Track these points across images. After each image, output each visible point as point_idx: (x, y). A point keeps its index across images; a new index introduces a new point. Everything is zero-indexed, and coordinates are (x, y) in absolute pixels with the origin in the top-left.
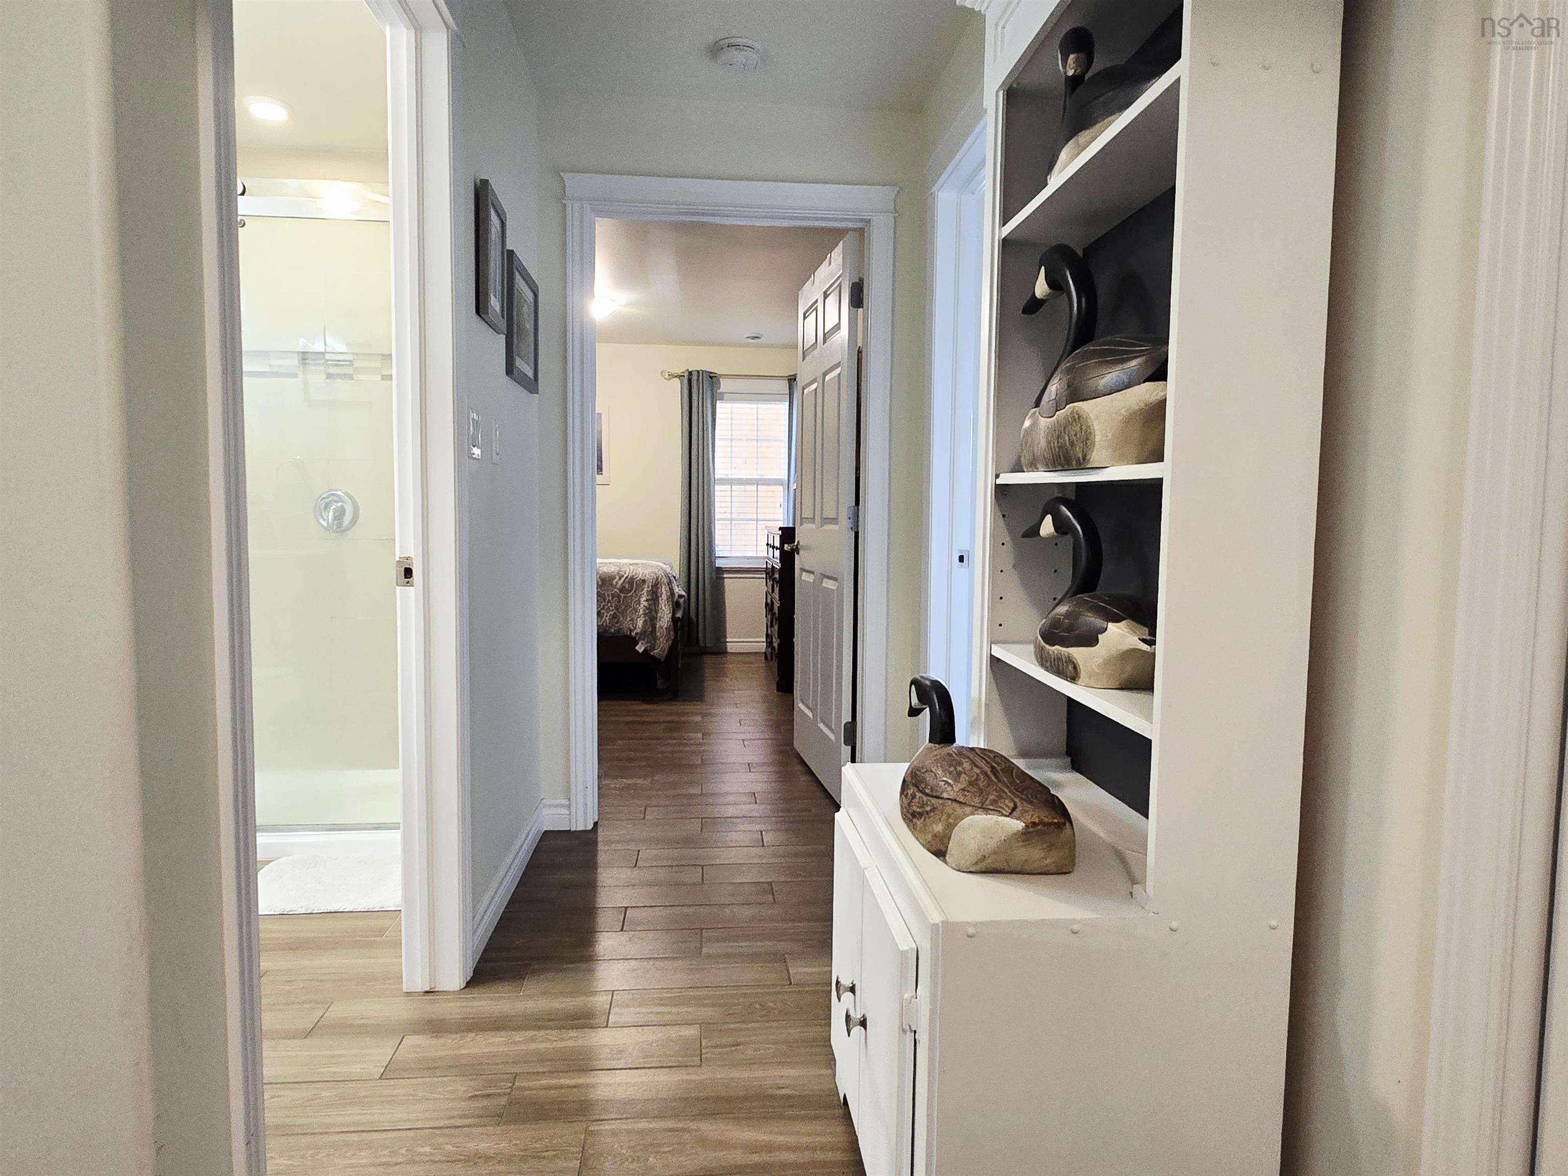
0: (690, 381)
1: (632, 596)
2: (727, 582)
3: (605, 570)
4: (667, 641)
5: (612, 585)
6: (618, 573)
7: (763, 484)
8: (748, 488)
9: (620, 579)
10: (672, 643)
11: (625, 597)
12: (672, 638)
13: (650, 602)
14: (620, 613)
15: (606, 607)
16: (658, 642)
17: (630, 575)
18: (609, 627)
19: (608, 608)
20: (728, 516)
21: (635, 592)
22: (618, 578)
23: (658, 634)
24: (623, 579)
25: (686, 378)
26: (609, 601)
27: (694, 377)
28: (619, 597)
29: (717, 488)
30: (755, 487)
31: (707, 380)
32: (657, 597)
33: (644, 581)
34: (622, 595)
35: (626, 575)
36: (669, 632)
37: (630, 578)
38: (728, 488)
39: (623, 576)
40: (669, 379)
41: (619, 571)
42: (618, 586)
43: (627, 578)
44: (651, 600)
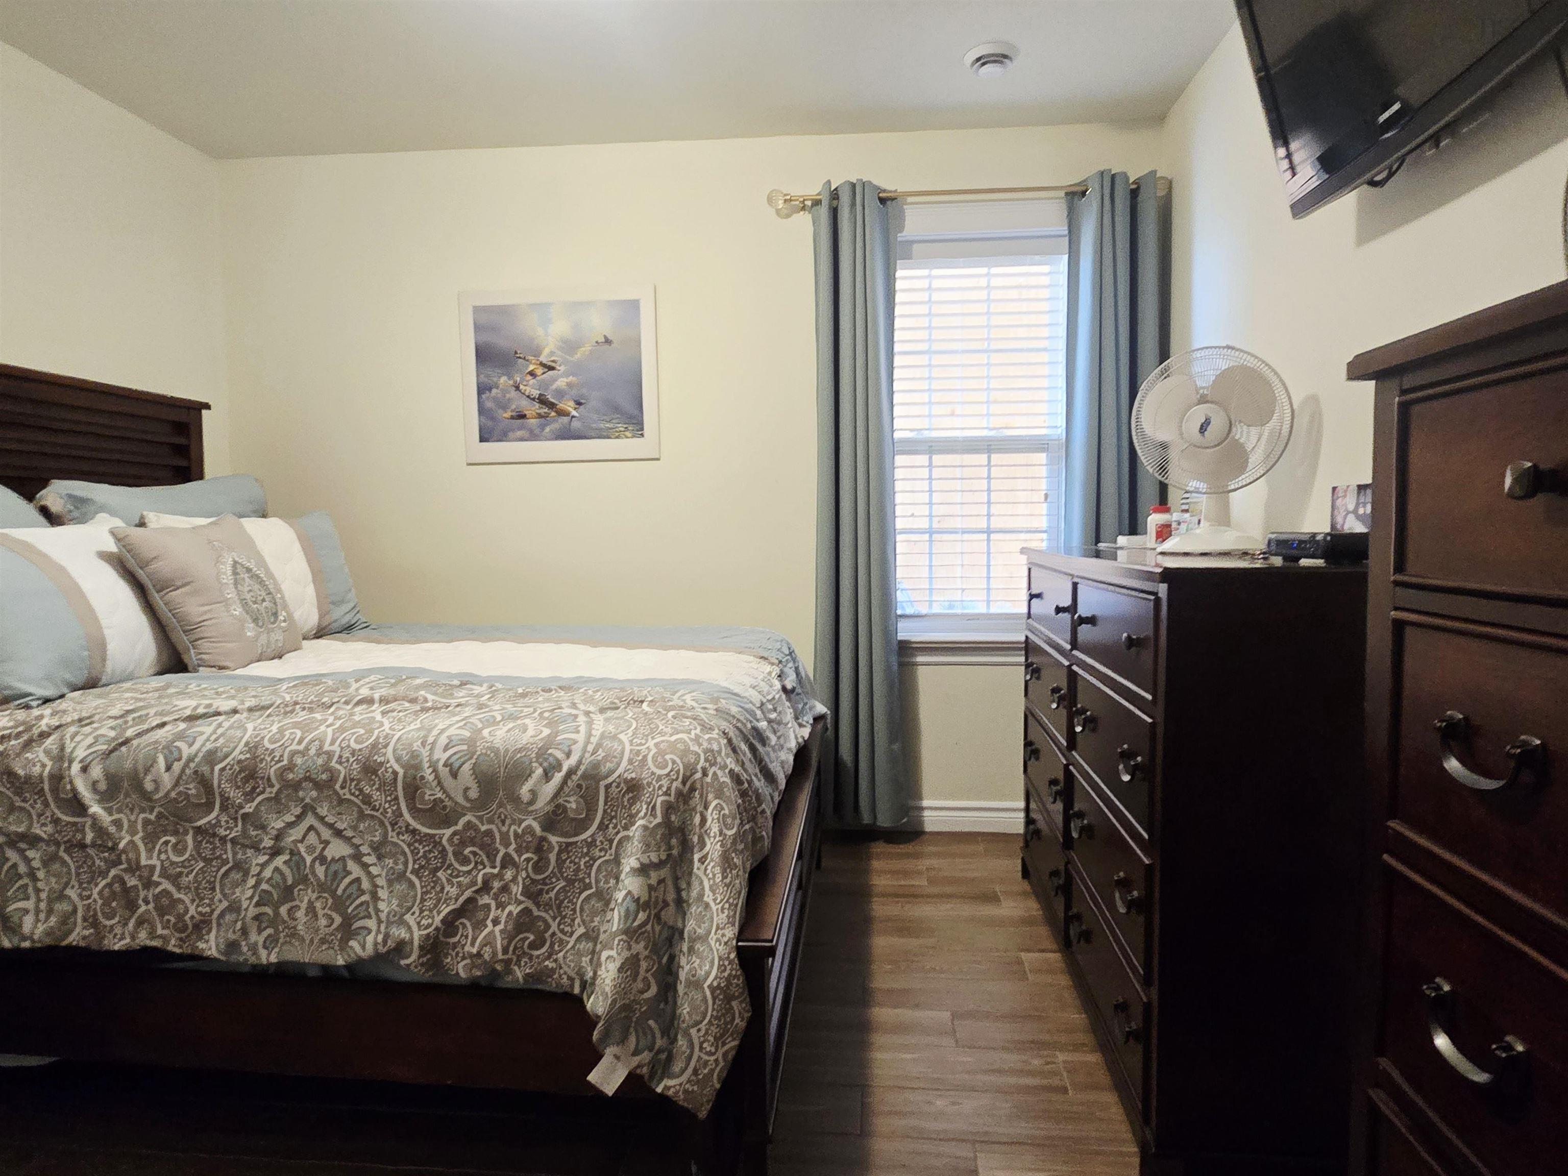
0: (834, 213)
1: (591, 844)
2: (922, 672)
3: (498, 743)
4: (719, 1039)
5: (516, 800)
6: (542, 753)
7: (1000, 451)
8: (969, 459)
9: (547, 776)
10: (740, 1049)
11: (565, 848)
12: (740, 1023)
13: (654, 877)
14: (547, 906)
15: (496, 885)
16: (681, 1042)
17: (588, 759)
18: (507, 962)
19: (505, 889)
20: (924, 524)
21: (602, 827)
22: (539, 771)
23: (685, 1010)
24: (558, 777)
25: (825, 203)
26: (507, 862)
27: (845, 199)
28: (540, 847)
29: (900, 460)
30: (984, 457)
31: (872, 205)
32: (686, 848)
33: (633, 788)
34: (554, 839)
35: (573, 760)
36: (729, 999)
37: (584, 776)
38: (923, 459)
39: (558, 766)
40: (788, 216)
41: (549, 743)
42: (542, 803)
43: (571, 773)
44: (659, 865)
